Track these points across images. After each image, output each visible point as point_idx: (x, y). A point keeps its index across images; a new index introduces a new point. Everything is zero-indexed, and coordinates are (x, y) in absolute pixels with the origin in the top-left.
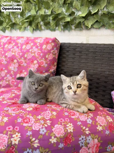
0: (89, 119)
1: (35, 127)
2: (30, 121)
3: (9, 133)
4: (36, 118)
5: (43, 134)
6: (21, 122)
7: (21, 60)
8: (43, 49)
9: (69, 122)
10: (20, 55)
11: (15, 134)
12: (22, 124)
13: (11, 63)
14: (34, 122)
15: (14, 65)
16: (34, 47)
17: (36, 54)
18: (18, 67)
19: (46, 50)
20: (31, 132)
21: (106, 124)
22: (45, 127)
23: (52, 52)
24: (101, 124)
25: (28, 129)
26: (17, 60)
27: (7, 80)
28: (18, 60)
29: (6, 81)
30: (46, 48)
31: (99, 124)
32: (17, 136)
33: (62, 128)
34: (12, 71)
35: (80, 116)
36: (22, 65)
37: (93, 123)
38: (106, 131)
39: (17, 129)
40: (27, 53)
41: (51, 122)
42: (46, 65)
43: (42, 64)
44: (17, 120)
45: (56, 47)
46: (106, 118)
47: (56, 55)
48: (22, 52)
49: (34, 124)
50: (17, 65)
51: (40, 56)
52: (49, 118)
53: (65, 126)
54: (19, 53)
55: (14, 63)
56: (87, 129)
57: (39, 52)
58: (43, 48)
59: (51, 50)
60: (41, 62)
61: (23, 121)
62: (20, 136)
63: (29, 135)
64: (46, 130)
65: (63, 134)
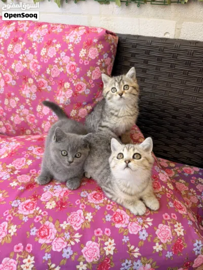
0: (143, 231)
1: (55, 247)
2: (49, 234)
3: (18, 256)
4: (60, 227)
5: (67, 258)
6: (36, 236)
7: (40, 79)
8: (80, 58)
9: (109, 237)
10: (37, 70)
11: (27, 258)
12: (36, 239)
13: (23, 84)
14: (55, 237)
15: (29, 88)
16: (63, 54)
17: (67, 68)
18: (37, 91)
19: (86, 59)
20: (49, 255)
21: (171, 240)
22: (72, 246)
23: (99, 64)
24: (162, 241)
25: (45, 249)
26: (34, 79)
27: (21, 114)
28: (36, 78)
29: (20, 116)
30: (86, 55)
31: (159, 240)
32: (29, 261)
33: (98, 248)
34: (27, 98)
35: (129, 225)
36: (43, 88)
37: (149, 240)
38: (168, 252)
39: (29, 248)
40: (50, 66)
41: (81, 235)
42: (88, 92)
43: (81, 89)
44: (30, 232)
45: (108, 52)
46: (173, 228)
47: (108, 69)
48: (40, 63)
49: (54, 240)
50: (34, 89)
51: (75, 73)
52: (79, 228)
53: (102, 245)
54: (35, 65)
55: (29, 84)
56: (137, 250)
57: (73, 66)
58: (80, 55)
59: (96, 60)
60: (78, 85)
61: (39, 234)
62: (34, 262)
63: (46, 259)
64: (72, 251)
65: (97, 258)
